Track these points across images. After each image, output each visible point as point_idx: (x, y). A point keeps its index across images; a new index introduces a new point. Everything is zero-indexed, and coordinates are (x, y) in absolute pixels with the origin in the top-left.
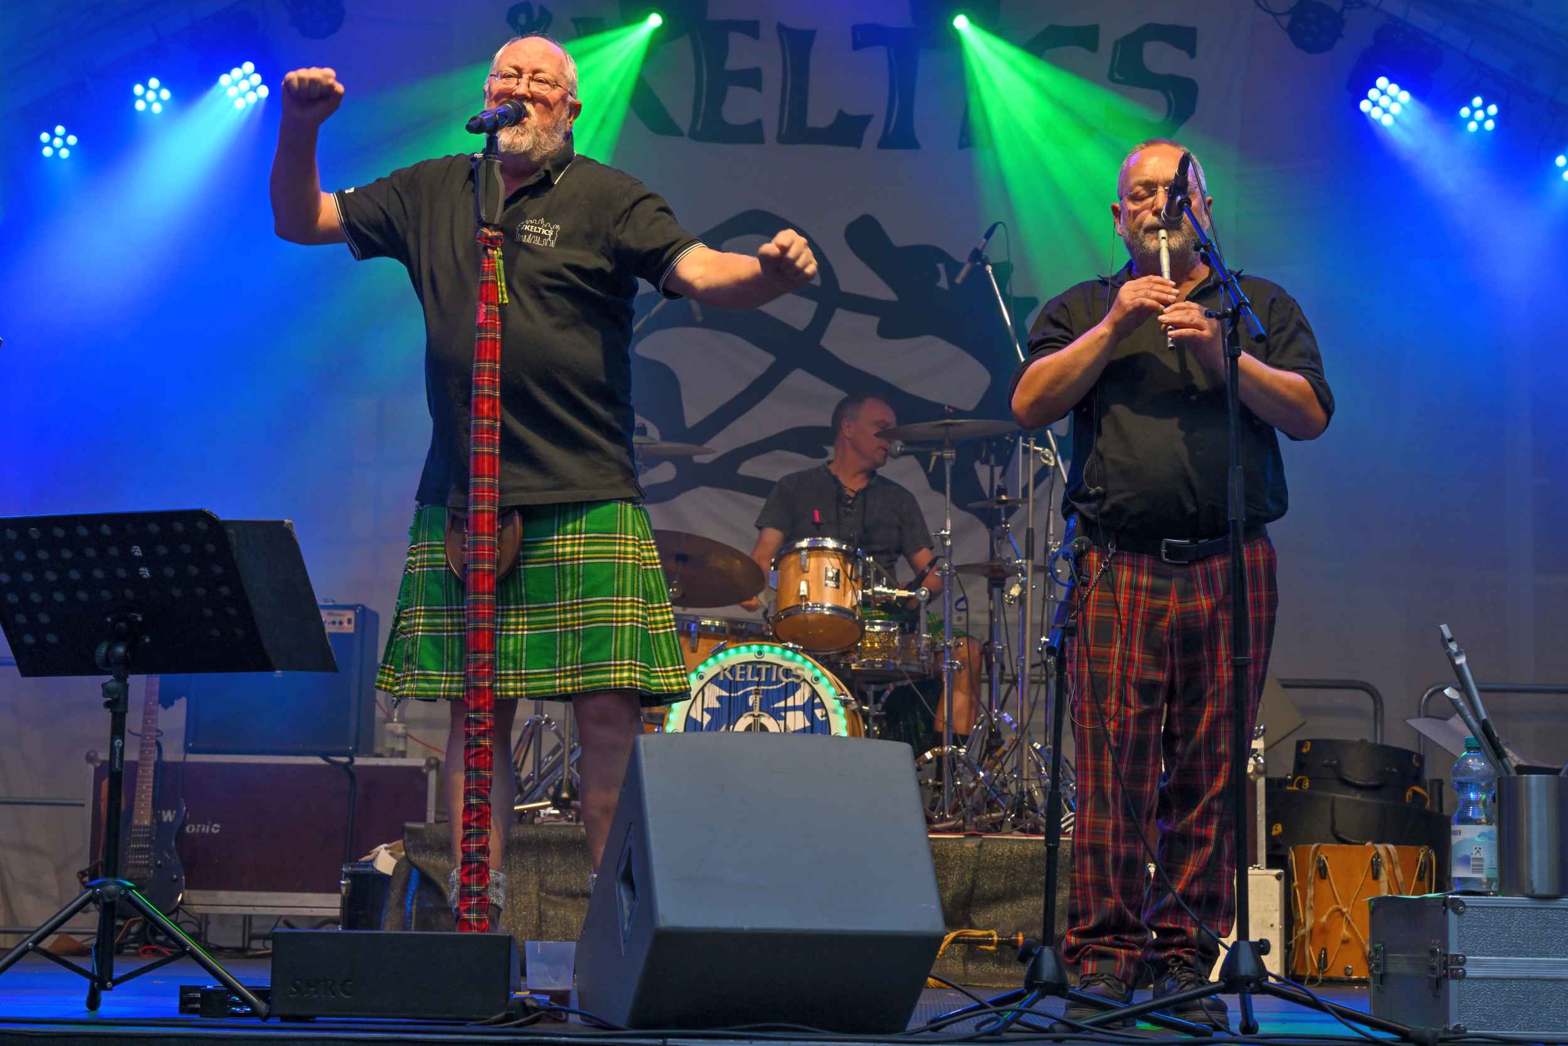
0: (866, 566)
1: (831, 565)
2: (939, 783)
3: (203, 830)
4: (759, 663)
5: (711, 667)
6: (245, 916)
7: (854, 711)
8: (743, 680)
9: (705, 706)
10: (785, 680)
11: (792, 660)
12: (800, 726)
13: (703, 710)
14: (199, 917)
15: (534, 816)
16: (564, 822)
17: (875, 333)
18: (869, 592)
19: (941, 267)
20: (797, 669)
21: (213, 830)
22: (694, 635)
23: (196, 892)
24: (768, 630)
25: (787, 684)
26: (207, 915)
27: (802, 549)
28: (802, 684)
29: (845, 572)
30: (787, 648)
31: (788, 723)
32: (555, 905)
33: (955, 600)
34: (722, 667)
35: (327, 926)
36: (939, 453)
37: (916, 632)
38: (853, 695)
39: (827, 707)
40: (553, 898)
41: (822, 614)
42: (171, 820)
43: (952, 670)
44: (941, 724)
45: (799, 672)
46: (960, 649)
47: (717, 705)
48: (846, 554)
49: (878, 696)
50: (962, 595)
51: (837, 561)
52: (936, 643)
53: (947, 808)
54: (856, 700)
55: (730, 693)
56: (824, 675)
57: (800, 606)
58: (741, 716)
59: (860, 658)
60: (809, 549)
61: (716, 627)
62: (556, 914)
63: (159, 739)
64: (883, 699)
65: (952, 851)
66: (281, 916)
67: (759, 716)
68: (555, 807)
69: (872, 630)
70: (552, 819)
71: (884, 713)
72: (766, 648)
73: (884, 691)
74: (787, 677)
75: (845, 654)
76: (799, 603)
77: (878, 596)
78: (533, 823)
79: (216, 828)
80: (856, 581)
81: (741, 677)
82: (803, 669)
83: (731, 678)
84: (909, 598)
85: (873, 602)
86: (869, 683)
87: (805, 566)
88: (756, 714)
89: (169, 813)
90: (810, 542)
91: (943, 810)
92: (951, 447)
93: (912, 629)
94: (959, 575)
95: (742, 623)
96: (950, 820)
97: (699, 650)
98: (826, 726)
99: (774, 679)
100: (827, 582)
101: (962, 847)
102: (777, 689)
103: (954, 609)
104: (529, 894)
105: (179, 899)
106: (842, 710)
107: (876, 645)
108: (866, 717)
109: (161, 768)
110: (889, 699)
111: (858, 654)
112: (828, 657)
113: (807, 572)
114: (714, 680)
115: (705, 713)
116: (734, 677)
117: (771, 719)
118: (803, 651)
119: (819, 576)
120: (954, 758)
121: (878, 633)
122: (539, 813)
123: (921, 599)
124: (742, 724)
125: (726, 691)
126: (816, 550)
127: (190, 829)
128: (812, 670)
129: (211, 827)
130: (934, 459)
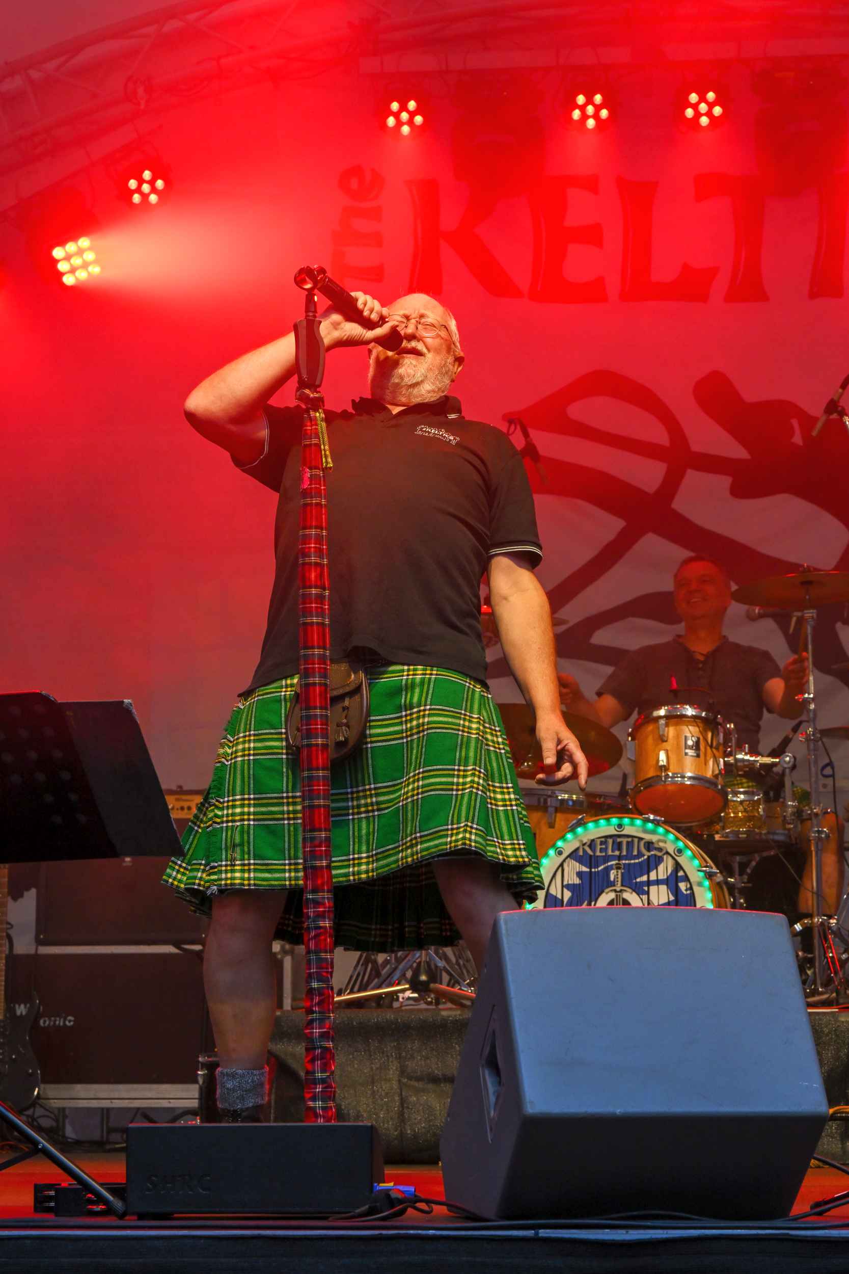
0: (727, 733)
1: (690, 733)
2: (810, 956)
3: (57, 1023)
4: (620, 836)
5: (569, 842)
6: (102, 1109)
7: (719, 884)
8: (604, 854)
9: (565, 883)
10: (647, 854)
11: (653, 832)
12: (664, 900)
13: (563, 886)
14: (56, 1112)
15: (393, 1000)
16: (423, 1006)
17: (727, 493)
18: (731, 760)
19: (795, 423)
20: (659, 841)
21: (67, 1023)
22: (551, 810)
23: (53, 1086)
24: (629, 803)
25: (649, 857)
26: (64, 1109)
27: (660, 717)
28: (665, 857)
29: (706, 739)
30: (648, 820)
31: (651, 898)
32: (417, 1091)
33: (821, 765)
34: (581, 841)
35: (186, 1117)
36: (799, 614)
37: (781, 800)
38: (718, 868)
39: (692, 880)
40: (416, 1084)
41: (683, 784)
42: (24, 1013)
43: (820, 839)
44: (810, 895)
45: (661, 845)
46: (827, 816)
47: (577, 881)
48: (705, 721)
49: (743, 867)
50: (827, 761)
51: (697, 729)
52: (802, 811)
53: (819, 982)
54: (721, 872)
55: (591, 868)
56: (687, 847)
57: (660, 777)
58: (602, 892)
59: (723, 828)
60: (666, 717)
61: (572, 800)
62: (418, 1099)
63: (10, 932)
64: (749, 871)
65: (826, 1027)
66: (138, 1109)
67: (621, 891)
68: (414, 991)
69: (735, 799)
70: (411, 1002)
71: (750, 885)
72: (626, 821)
73: (750, 861)
74: (649, 850)
75: (709, 824)
76: (659, 774)
77: (739, 764)
78: (391, 1006)
79: (70, 1021)
80: (717, 749)
81: (601, 851)
82: (665, 842)
83: (590, 852)
84: (774, 765)
85: (735, 771)
86: (733, 854)
87: (663, 735)
88: (618, 889)
89: (22, 1006)
90: (667, 711)
91: (814, 982)
92: (812, 607)
93: (777, 797)
94: (824, 740)
95: (600, 796)
96: (822, 993)
97: (557, 826)
98: (691, 900)
99: (635, 853)
100: (687, 751)
101: (836, 1021)
102: (639, 863)
103: (819, 773)
104: (390, 1080)
105: (36, 1093)
106: (707, 883)
107: (740, 815)
108: (731, 888)
109: (13, 960)
110: (755, 870)
111: (721, 824)
112: (690, 828)
113: (666, 741)
114: (573, 855)
115: (565, 890)
116: (594, 851)
117: (634, 893)
118: (665, 822)
119: (678, 744)
120: (824, 928)
121: (742, 802)
122: (398, 997)
123: (786, 766)
124: (604, 900)
125: (586, 866)
126: (675, 719)
127: (45, 1022)
128: (674, 842)
129: (65, 1019)
130: (794, 619)
